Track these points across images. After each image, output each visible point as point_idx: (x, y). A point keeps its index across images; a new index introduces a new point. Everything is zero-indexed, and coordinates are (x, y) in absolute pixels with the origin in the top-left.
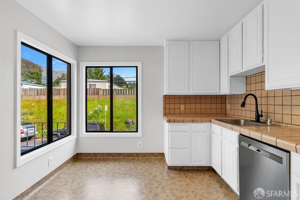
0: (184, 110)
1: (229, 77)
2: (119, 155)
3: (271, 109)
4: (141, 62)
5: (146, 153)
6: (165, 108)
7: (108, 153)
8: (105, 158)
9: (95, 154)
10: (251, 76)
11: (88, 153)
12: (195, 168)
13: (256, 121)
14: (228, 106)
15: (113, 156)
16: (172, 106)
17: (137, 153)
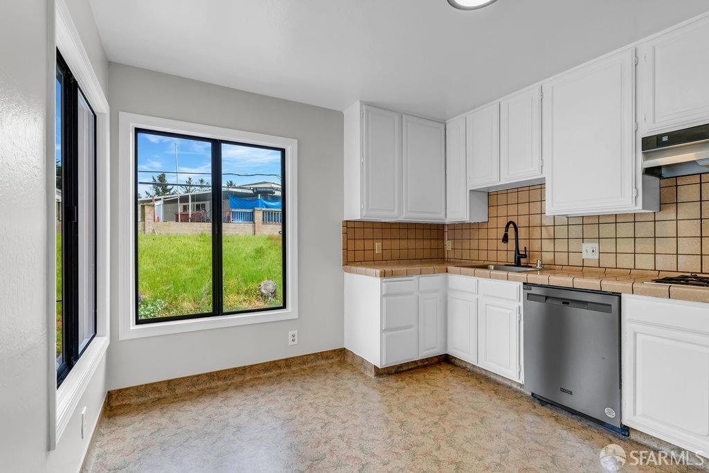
0: (381, 252)
1: (468, 191)
2: (242, 371)
3: (536, 245)
4: (296, 141)
5: (307, 355)
6: (346, 249)
7: (210, 373)
8: (201, 387)
9: (169, 382)
10: (497, 193)
11: (146, 385)
12: (420, 364)
13: (515, 266)
14: (449, 245)
15: (225, 378)
16: (359, 244)
17: (287, 360)
